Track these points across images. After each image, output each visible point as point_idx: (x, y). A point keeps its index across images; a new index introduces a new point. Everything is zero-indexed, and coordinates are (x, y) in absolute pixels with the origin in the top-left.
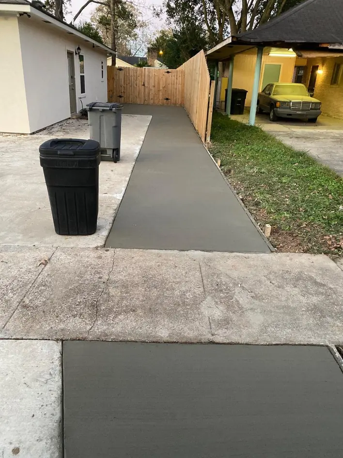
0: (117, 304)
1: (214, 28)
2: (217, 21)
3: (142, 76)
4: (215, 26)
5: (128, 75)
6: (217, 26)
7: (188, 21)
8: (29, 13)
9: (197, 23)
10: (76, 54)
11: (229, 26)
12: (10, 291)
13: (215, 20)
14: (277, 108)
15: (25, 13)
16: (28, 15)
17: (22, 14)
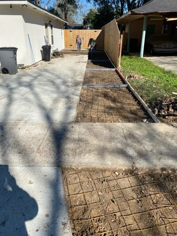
0: (85, 149)
1: (118, 6)
2: (120, 2)
3: (82, 34)
4: (119, 5)
5: (75, 34)
6: (120, 5)
7: (105, 3)
8: (27, 5)
9: (109, 4)
10: (49, 24)
11: (126, 5)
12: (32, 144)
13: (119, 2)
14: (154, 48)
15: (24, 5)
16: (26, 6)
17: (23, 6)
